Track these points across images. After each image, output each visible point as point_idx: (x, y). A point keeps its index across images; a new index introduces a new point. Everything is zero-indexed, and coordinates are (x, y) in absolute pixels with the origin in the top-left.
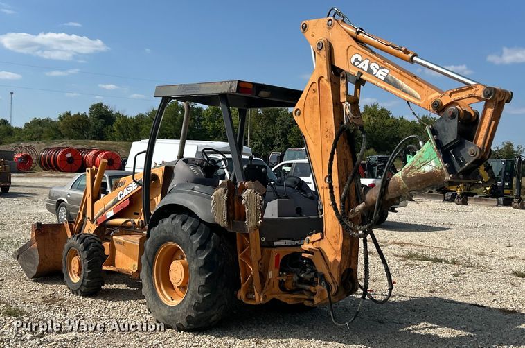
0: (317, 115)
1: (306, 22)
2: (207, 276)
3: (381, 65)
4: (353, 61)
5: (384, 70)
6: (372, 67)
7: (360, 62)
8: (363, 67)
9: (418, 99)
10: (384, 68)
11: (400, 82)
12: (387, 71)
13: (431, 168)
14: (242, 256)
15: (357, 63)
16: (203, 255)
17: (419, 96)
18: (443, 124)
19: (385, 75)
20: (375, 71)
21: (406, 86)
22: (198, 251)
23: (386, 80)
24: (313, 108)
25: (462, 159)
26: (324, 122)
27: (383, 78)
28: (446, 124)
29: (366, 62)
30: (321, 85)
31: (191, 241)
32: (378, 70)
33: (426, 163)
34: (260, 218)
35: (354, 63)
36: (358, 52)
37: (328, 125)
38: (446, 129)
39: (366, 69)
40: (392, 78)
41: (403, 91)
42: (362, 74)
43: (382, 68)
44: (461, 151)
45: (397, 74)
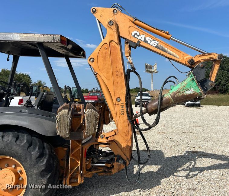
0: (108, 62)
1: (96, 8)
2: (48, 177)
3: (153, 39)
4: (133, 34)
5: (155, 41)
6: (147, 39)
7: (138, 36)
8: (141, 39)
9: (177, 58)
10: (155, 40)
11: (166, 49)
12: (158, 43)
13: (191, 92)
14: (72, 156)
15: (136, 36)
16: (43, 161)
17: (178, 57)
18: (197, 71)
19: (156, 44)
20: (149, 42)
21: (169, 51)
22: (37, 160)
23: (157, 47)
24: (105, 58)
25: (206, 87)
26: (115, 67)
27: (155, 46)
28: (199, 71)
29: (143, 36)
30: (111, 45)
31: (30, 152)
32: (151, 41)
33: (187, 90)
34: (97, 127)
35: (134, 36)
36: (137, 30)
37: (118, 69)
38: (199, 73)
39: (143, 39)
40: (161, 46)
41: (168, 53)
42: (140, 42)
43: (154, 40)
44: (205, 84)
45: (163, 44)
